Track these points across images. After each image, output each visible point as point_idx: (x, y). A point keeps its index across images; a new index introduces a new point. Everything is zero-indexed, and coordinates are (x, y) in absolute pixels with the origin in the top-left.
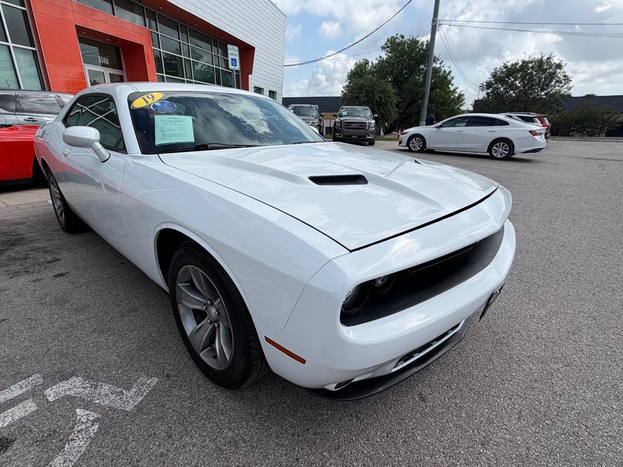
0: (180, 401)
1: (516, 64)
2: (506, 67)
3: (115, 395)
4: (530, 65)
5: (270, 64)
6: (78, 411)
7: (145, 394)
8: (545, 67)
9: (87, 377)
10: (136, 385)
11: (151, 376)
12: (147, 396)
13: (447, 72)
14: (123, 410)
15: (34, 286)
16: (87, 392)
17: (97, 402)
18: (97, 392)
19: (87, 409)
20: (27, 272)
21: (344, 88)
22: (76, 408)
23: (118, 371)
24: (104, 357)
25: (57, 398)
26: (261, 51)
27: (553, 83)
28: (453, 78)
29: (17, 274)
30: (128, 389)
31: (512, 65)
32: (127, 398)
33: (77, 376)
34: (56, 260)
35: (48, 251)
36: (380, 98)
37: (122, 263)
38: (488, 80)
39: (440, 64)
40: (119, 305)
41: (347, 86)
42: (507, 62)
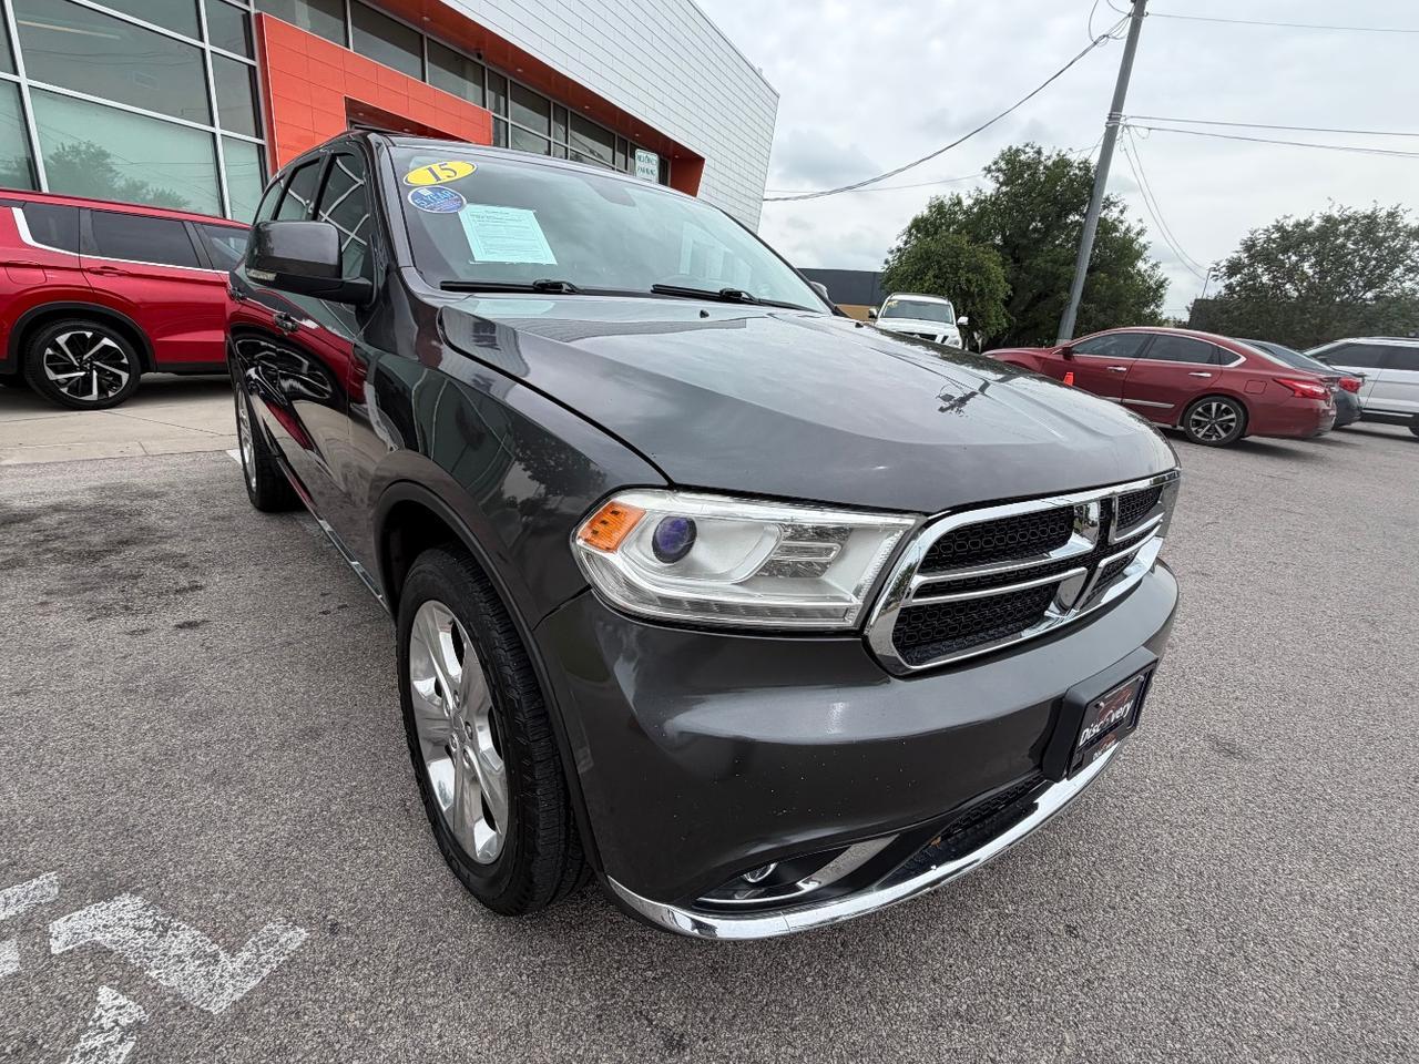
0: (341, 1008)
1: (1308, 223)
2: (1280, 228)
3: (197, 962)
4: (1342, 228)
5: (735, 195)
6: (105, 994)
7: (266, 972)
8: (1381, 235)
9: (156, 901)
10: (254, 942)
11: (295, 923)
12: (270, 978)
13: (1134, 233)
14: (202, 1011)
15: (128, 645)
16: (141, 941)
17: (153, 974)
18: (162, 945)
19: (124, 992)
20: (127, 608)
21: (892, 252)
22: (102, 983)
23: (226, 893)
24: (209, 852)
25: (71, 947)
26: (718, 166)
27: (1398, 272)
28: (1145, 247)
29: (107, 611)
30: (232, 950)
31: (1297, 225)
32: (221, 976)
33: (136, 893)
34: (195, 588)
35: (187, 565)
36: (968, 281)
37: (324, 613)
38: (1235, 255)
39: (1122, 212)
40: (283, 717)
41: (899, 250)
42: (1286, 217)
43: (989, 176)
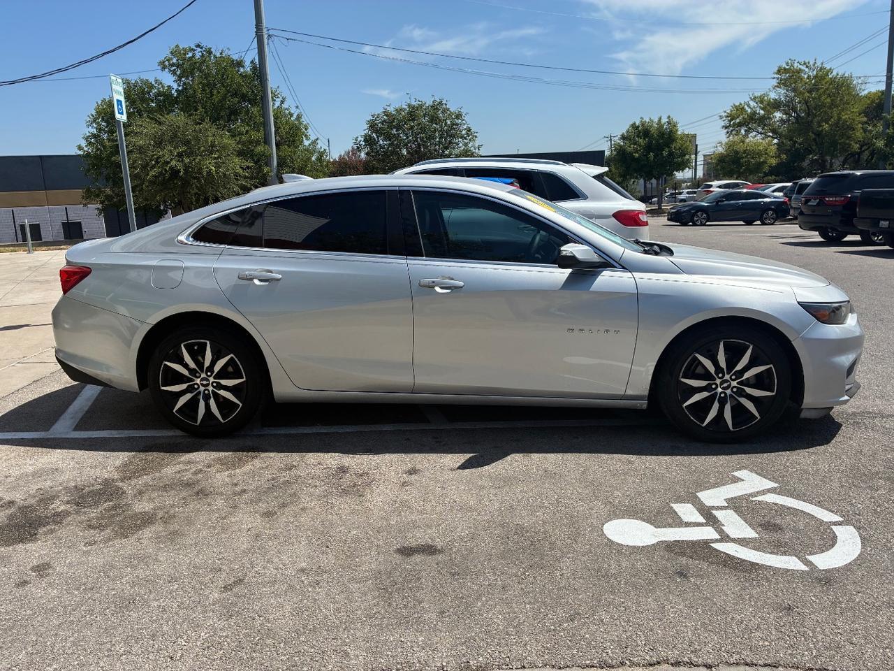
1: (401, 109)
2: (387, 114)
13: (295, 116)
21: (85, 139)
31: (397, 110)
38: (366, 132)
39: (282, 102)
42: (389, 106)
43: (167, 70)
